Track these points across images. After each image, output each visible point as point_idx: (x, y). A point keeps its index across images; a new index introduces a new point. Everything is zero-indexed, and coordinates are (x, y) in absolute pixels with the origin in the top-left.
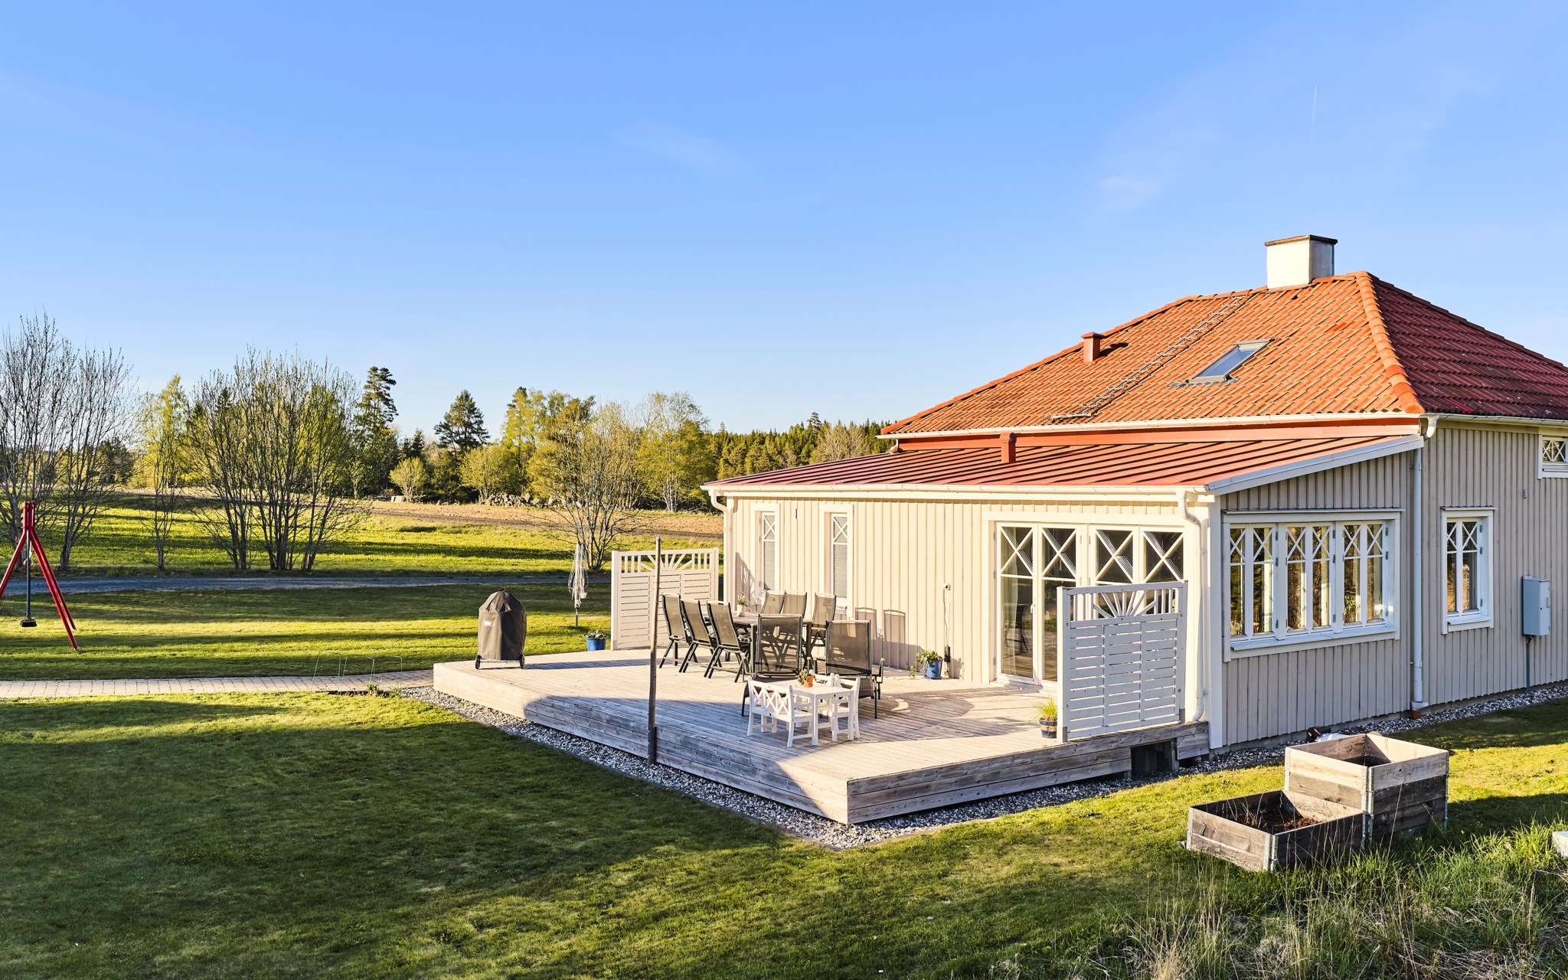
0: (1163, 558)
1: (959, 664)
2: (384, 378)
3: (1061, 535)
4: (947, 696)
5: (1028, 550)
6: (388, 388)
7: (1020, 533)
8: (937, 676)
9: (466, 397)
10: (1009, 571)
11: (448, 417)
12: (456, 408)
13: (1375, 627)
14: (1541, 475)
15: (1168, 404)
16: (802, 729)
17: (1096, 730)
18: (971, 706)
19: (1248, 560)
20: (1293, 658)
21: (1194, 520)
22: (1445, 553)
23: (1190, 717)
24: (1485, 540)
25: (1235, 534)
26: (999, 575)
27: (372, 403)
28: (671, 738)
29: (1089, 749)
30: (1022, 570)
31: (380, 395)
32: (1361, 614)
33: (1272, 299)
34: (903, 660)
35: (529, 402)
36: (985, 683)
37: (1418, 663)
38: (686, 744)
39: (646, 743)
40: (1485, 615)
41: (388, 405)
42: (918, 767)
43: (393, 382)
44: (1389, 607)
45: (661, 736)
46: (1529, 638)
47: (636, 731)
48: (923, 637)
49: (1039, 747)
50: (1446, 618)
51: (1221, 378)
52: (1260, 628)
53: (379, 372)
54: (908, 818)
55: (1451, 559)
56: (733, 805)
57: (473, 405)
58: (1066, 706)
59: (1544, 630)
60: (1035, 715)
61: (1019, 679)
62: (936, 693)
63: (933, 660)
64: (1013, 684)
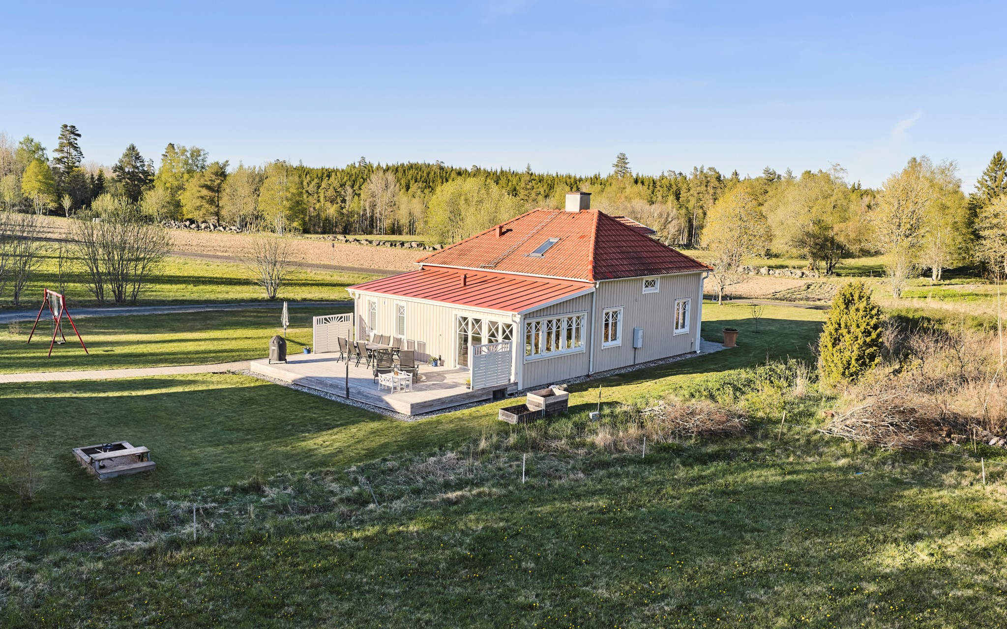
0: (507, 332)
1: (444, 361)
2: (73, 133)
3: (477, 321)
4: (439, 374)
5: (467, 324)
6: (76, 139)
7: (465, 319)
8: (436, 365)
9: (132, 148)
10: (460, 331)
11: (121, 161)
12: (126, 155)
13: (578, 349)
14: (643, 293)
15: (521, 265)
16: (395, 388)
17: (483, 386)
18: (445, 377)
19: (533, 332)
20: (547, 361)
21: (515, 322)
22: (604, 323)
23: (512, 381)
24: (620, 317)
25: (529, 324)
26: (458, 332)
27: (65, 149)
28: (354, 391)
29: (480, 392)
30: (465, 331)
31: (70, 144)
32: (573, 345)
33: (566, 216)
34: (425, 359)
35: (177, 153)
36: (453, 368)
37: (591, 360)
38: (359, 393)
39: (345, 392)
40: (618, 342)
41: (77, 151)
42: (430, 399)
43: (79, 135)
44: (582, 342)
45: (350, 390)
46: (635, 349)
47: (341, 389)
48: (432, 351)
49: (465, 392)
50: (604, 344)
51: (540, 255)
52: (537, 352)
53: (68, 128)
54: (427, 413)
55: (607, 325)
56: (376, 411)
57: (138, 154)
58: (473, 380)
59: (639, 345)
60: (465, 382)
61: (462, 367)
62: (435, 372)
63: (435, 360)
64: (460, 369)
